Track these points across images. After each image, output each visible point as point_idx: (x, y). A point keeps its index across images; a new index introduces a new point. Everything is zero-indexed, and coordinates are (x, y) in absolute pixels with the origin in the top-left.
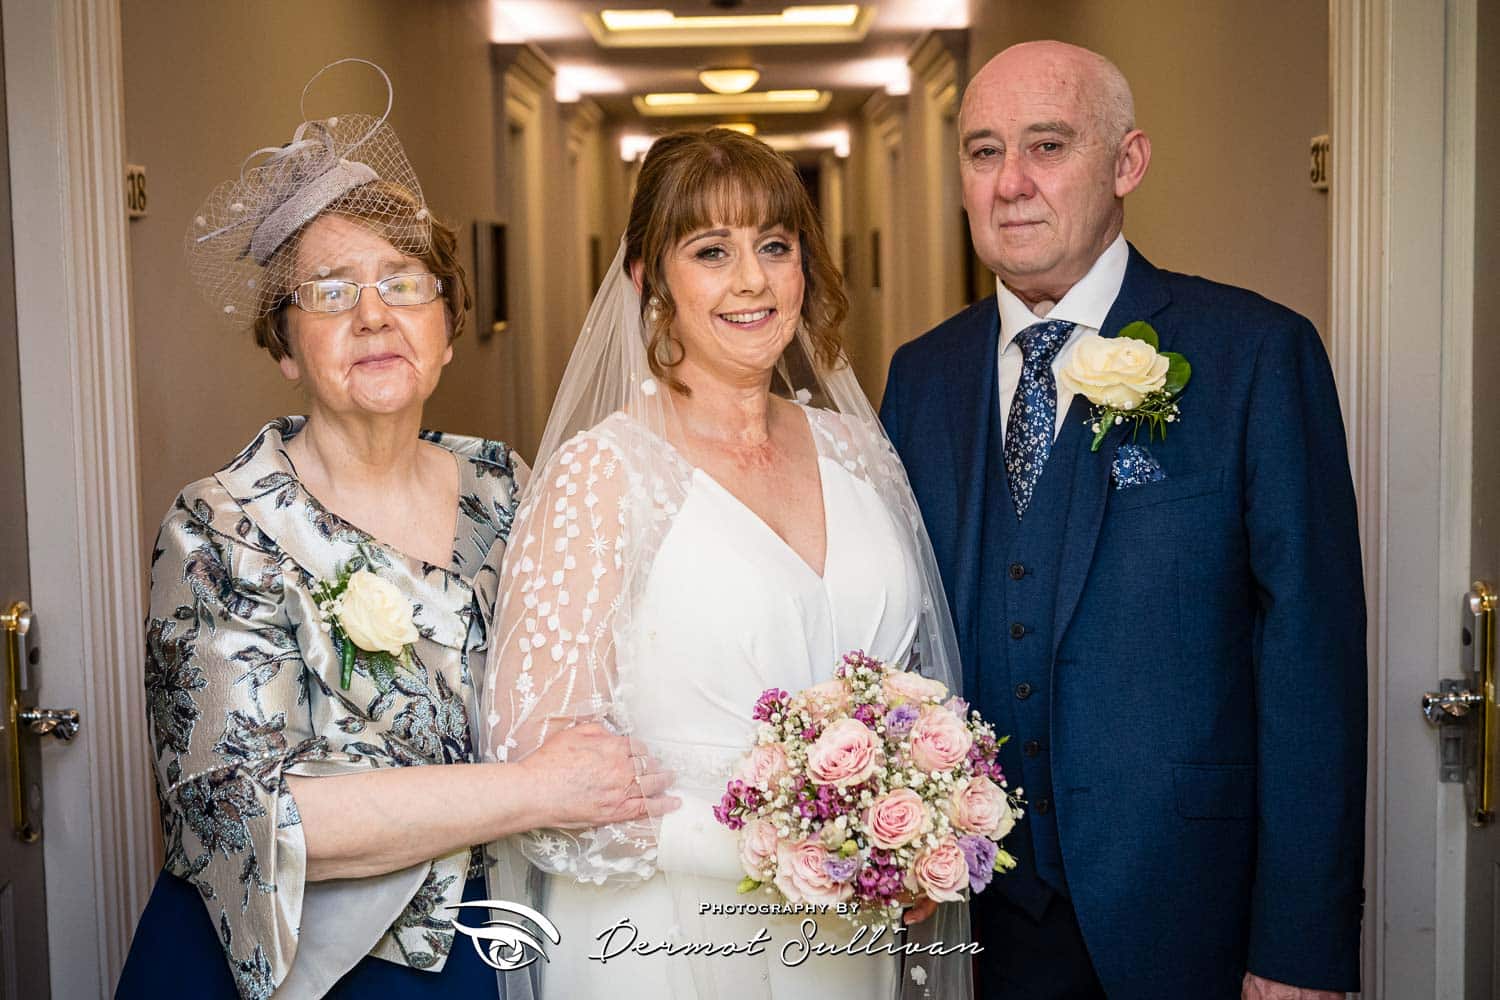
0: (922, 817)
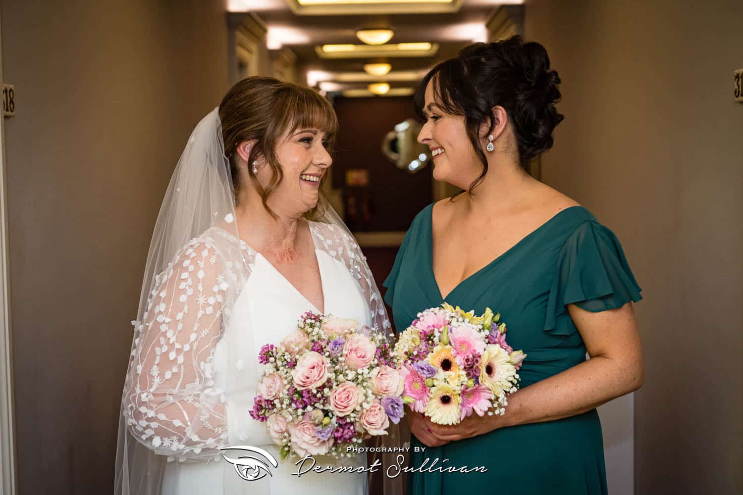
0: (358, 394)
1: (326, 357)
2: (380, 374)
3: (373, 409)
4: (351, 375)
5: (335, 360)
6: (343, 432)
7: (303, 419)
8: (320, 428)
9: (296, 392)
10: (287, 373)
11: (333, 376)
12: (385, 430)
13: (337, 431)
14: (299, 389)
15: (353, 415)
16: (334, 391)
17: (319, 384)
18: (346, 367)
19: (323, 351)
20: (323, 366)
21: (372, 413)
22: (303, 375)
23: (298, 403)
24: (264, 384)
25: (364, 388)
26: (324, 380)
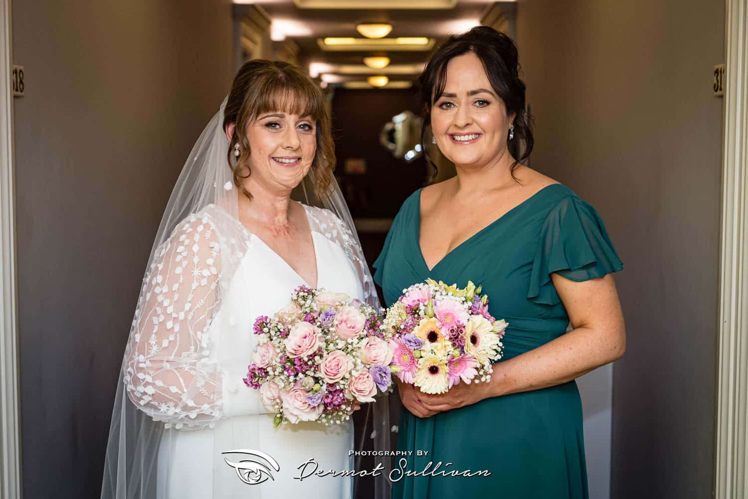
1: (318, 326)
2: (369, 344)
3: (361, 376)
4: (341, 344)
5: (326, 330)
6: (332, 399)
7: (294, 386)
8: (310, 394)
9: (289, 361)
10: (280, 342)
11: (323, 345)
12: (372, 397)
13: (327, 397)
14: (291, 357)
15: (342, 382)
16: (324, 359)
17: (311, 352)
18: (337, 337)
19: (314, 322)
20: (315, 335)
21: (361, 381)
22: (295, 344)
23: (290, 371)
24: (258, 353)
25: (354, 357)
26: (315, 349)
